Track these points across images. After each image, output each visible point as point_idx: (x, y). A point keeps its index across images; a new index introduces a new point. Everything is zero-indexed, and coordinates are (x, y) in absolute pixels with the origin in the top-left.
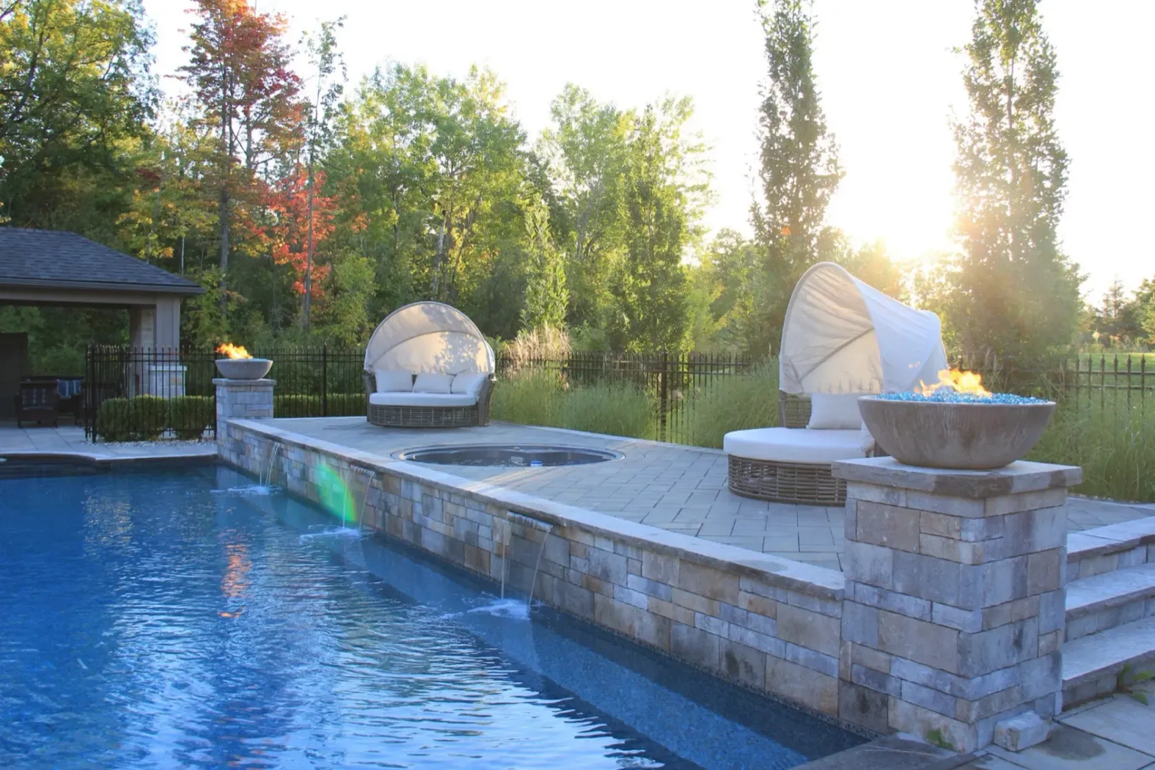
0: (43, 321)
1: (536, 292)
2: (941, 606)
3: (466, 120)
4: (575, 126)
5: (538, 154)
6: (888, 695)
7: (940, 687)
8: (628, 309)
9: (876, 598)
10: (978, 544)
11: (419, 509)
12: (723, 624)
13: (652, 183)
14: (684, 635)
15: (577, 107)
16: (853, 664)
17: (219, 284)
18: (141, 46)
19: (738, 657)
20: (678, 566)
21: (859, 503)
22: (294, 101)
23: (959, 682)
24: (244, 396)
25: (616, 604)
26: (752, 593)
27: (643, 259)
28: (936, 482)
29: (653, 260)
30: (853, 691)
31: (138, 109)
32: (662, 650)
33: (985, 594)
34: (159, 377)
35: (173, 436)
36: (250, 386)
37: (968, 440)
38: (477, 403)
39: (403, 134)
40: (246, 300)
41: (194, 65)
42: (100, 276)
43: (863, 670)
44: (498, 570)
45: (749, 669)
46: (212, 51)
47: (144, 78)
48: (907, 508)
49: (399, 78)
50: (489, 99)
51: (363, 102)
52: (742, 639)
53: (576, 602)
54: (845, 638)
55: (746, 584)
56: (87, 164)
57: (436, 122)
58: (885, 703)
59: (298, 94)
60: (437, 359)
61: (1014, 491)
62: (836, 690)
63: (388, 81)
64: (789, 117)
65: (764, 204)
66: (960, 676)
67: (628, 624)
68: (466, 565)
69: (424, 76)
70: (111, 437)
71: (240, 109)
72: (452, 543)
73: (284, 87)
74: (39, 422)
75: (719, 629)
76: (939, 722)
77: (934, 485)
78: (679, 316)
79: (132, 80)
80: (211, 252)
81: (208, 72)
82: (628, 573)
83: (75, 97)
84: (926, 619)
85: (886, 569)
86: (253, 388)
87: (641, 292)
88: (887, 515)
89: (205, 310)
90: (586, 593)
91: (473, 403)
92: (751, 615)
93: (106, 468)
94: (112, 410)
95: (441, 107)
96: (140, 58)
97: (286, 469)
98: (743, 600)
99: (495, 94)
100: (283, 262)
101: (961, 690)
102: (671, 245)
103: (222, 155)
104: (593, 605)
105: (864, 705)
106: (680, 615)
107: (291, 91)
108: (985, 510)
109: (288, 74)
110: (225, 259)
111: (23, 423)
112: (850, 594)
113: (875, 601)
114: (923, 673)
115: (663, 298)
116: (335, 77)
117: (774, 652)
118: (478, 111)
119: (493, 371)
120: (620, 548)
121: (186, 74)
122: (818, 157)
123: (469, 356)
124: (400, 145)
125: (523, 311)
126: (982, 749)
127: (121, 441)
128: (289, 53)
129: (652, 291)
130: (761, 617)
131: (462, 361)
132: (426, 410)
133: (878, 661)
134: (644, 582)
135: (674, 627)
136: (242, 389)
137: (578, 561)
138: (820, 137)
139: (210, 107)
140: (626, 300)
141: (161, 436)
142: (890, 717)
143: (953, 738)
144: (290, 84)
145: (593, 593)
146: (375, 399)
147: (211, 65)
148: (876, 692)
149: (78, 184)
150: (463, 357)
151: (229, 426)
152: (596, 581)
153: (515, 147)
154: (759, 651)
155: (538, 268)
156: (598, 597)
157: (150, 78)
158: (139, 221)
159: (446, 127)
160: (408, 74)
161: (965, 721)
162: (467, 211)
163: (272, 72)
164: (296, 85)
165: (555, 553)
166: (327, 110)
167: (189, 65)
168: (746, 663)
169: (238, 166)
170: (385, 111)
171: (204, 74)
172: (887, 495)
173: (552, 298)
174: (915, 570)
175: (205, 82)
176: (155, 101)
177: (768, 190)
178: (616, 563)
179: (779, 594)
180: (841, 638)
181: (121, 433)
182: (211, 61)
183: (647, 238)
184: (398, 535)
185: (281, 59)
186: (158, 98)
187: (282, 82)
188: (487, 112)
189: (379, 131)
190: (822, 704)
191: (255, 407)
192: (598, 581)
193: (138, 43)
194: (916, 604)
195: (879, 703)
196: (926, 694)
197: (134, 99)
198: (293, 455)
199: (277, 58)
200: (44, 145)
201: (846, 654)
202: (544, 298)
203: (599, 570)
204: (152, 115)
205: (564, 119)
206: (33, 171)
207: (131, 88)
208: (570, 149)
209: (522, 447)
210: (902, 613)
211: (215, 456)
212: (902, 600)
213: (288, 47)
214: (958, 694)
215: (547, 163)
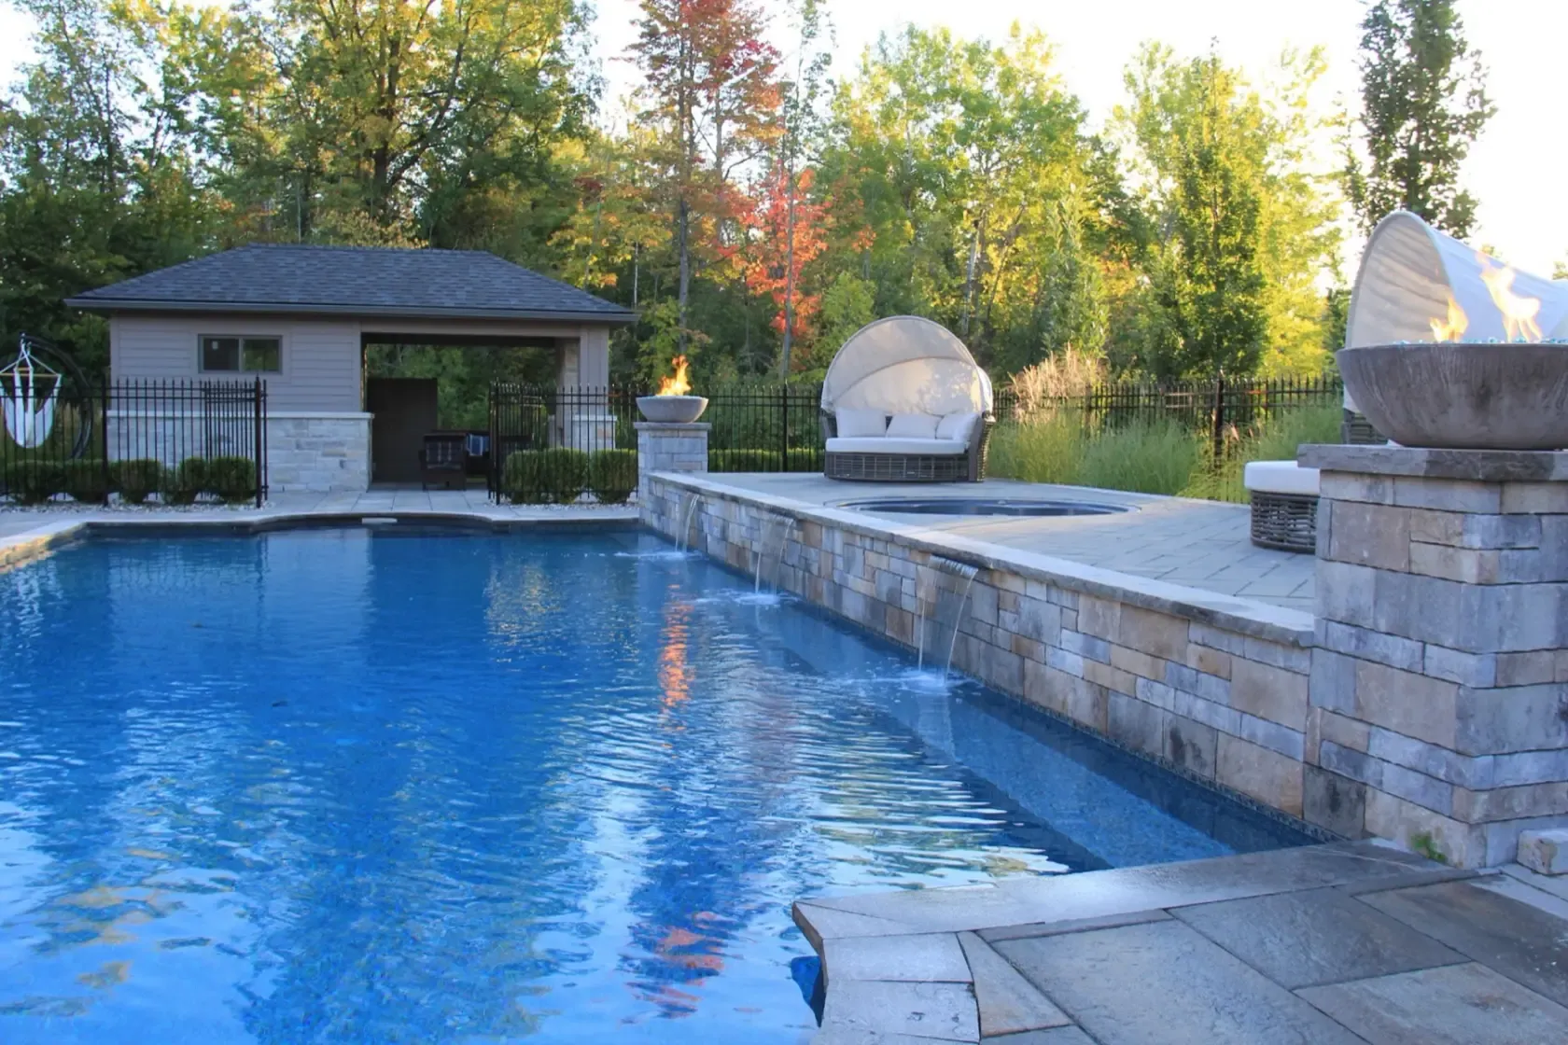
0: (466, 370)
1: (1064, 311)
2: (1436, 648)
3: (1006, 96)
4: (1155, 99)
5: (1104, 139)
6: (1365, 784)
7: (1432, 771)
8: (1181, 324)
9: (1354, 642)
10: (1487, 554)
11: (840, 564)
12: (1167, 692)
13: (1217, 147)
14: (1122, 708)
15: (1159, 71)
16: (1322, 740)
17: (677, 321)
18: (579, 23)
19: (1184, 737)
20: (1119, 614)
21: (1335, 503)
22: (770, 81)
23: (1460, 763)
24: (670, 443)
25: (1049, 672)
26: (1204, 645)
27: (1203, 254)
28: (1428, 462)
29: (1219, 255)
30: (1321, 781)
31: (581, 102)
32: (1100, 733)
33: (1501, 630)
34: (584, 428)
35: (593, 498)
36: (678, 430)
37: (1483, 398)
38: (966, 451)
39: (919, 119)
40: (711, 341)
41: (644, 40)
42: (514, 302)
43: (1335, 748)
44: (920, 638)
45: (1198, 755)
46: (666, 23)
47: (584, 63)
48: (1394, 506)
49: (912, 44)
50: (1038, 68)
51: (865, 78)
52: (1190, 712)
53: (1002, 673)
54: (1312, 703)
55: (1197, 632)
56: (519, 175)
57: (964, 102)
58: (1362, 797)
59: (776, 71)
60: (921, 393)
61: (1555, 476)
62: (1300, 780)
63: (898, 49)
64: (1408, 34)
65: (1367, 163)
66: (1458, 753)
67: (1061, 698)
68: (888, 633)
69: (946, 40)
70: (518, 499)
71: (701, 95)
72: (874, 605)
73: (759, 63)
74: (448, 484)
75: (1164, 698)
76: (1431, 823)
77: (1425, 465)
78: (1254, 333)
79: (570, 67)
80: (668, 281)
81: (662, 49)
82: (1062, 628)
83: (504, 92)
84: (1416, 670)
85: (1366, 599)
86: (681, 434)
87: (1199, 300)
88: (1368, 518)
89: (660, 356)
90: (1015, 660)
91: (962, 451)
92: (1202, 676)
93: (503, 529)
94: (519, 465)
95: (971, 82)
96: (579, 37)
97: (706, 529)
98: (1193, 655)
99: (1046, 58)
100: (760, 291)
101: (1460, 774)
102: (1246, 233)
103: (680, 153)
104: (1023, 677)
105: (1334, 801)
106: (1119, 681)
107: (767, 68)
108: (1501, 504)
109: (762, 45)
110: (684, 288)
111: (429, 486)
112: (1320, 639)
113: (1350, 646)
114: (1409, 751)
115: (1231, 309)
116: (820, 44)
117: (1227, 729)
118: (1022, 84)
119: (990, 408)
120: (1054, 595)
121: (635, 54)
122: (1451, 88)
123: (961, 389)
124: (916, 133)
125: (1046, 335)
126: (1494, 867)
127: (529, 504)
128: (763, 17)
129: (1217, 300)
130: (1214, 679)
131: (953, 396)
132: (897, 458)
133: (1352, 733)
134: (1079, 639)
135: (1112, 698)
136: (668, 433)
137: (1007, 617)
138: (1456, 59)
139: (664, 94)
140: (1178, 312)
141: (578, 499)
142: (1367, 816)
143: (1447, 845)
144: (766, 59)
145: (1023, 658)
146: (832, 445)
147: (664, 40)
148: (1350, 780)
149: (509, 199)
150: (955, 391)
151: (652, 479)
152: (1025, 642)
153: (1073, 130)
154: (1211, 728)
155: (1067, 276)
156: (1029, 664)
157: (592, 63)
158: (576, 241)
159: (977, 106)
160: (925, 38)
161: (1464, 820)
162: (1009, 221)
163: (741, 43)
164: (775, 61)
165: (983, 610)
166: (812, 88)
167: (638, 41)
168: (1194, 746)
169: (703, 168)
170: (895, 90)
171: (656, 52)
172: (1370, 489)
173: (1087, 318)
174: (1404, 598)
175: (659, 61)
176: (598, 91)
177: (1372, 143)
178: (1049, 615)
179: (1236, 644)
180: (1308, 703)
181: (530, 493)
182: (665, 34)
183: (1209, 226)
184: (819, 602)
185: (753, 26)
186: (601, 86)
187: (755, 57)
188: (1033, 84)
189: (887, 116)
190: (1283, 799)
191: (684, 457)
192: (1027, 644)
193: (576, 20)
194: (1404, 647)
195: (1354, 796)
196: (1415, 781)
197: (572, 90)
198: (714, 509)
199: (748, 24)
200: (469, 154)
201: (1313, 726)
202: (1076, 318)
203: (1030, 627)
204: (594, 110)
205: (1141, 89)
206: (457, 187)
207: (569, 77)
208: (1148, 132)
209: (1007, 502)
210: (1384, 663)
211: (636, 521)
212: (1386, 643)
213: (762, 10)
214: (1456, 780)
215: (1117, 151)
